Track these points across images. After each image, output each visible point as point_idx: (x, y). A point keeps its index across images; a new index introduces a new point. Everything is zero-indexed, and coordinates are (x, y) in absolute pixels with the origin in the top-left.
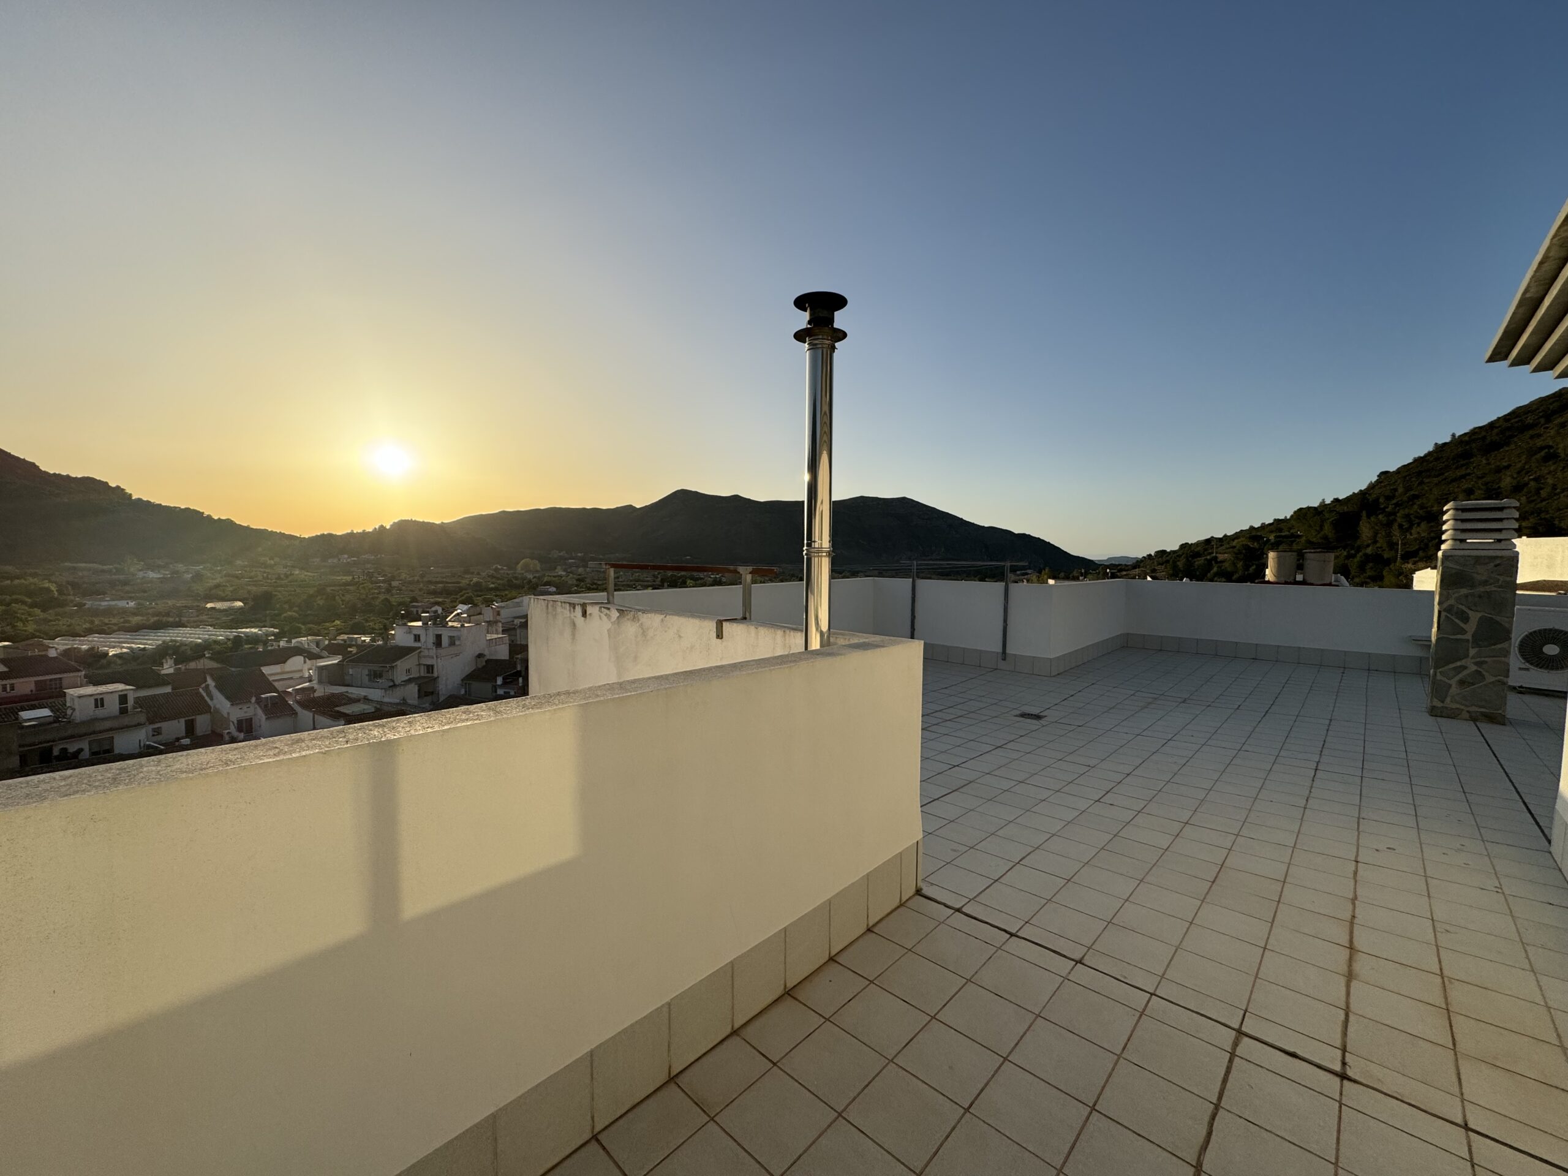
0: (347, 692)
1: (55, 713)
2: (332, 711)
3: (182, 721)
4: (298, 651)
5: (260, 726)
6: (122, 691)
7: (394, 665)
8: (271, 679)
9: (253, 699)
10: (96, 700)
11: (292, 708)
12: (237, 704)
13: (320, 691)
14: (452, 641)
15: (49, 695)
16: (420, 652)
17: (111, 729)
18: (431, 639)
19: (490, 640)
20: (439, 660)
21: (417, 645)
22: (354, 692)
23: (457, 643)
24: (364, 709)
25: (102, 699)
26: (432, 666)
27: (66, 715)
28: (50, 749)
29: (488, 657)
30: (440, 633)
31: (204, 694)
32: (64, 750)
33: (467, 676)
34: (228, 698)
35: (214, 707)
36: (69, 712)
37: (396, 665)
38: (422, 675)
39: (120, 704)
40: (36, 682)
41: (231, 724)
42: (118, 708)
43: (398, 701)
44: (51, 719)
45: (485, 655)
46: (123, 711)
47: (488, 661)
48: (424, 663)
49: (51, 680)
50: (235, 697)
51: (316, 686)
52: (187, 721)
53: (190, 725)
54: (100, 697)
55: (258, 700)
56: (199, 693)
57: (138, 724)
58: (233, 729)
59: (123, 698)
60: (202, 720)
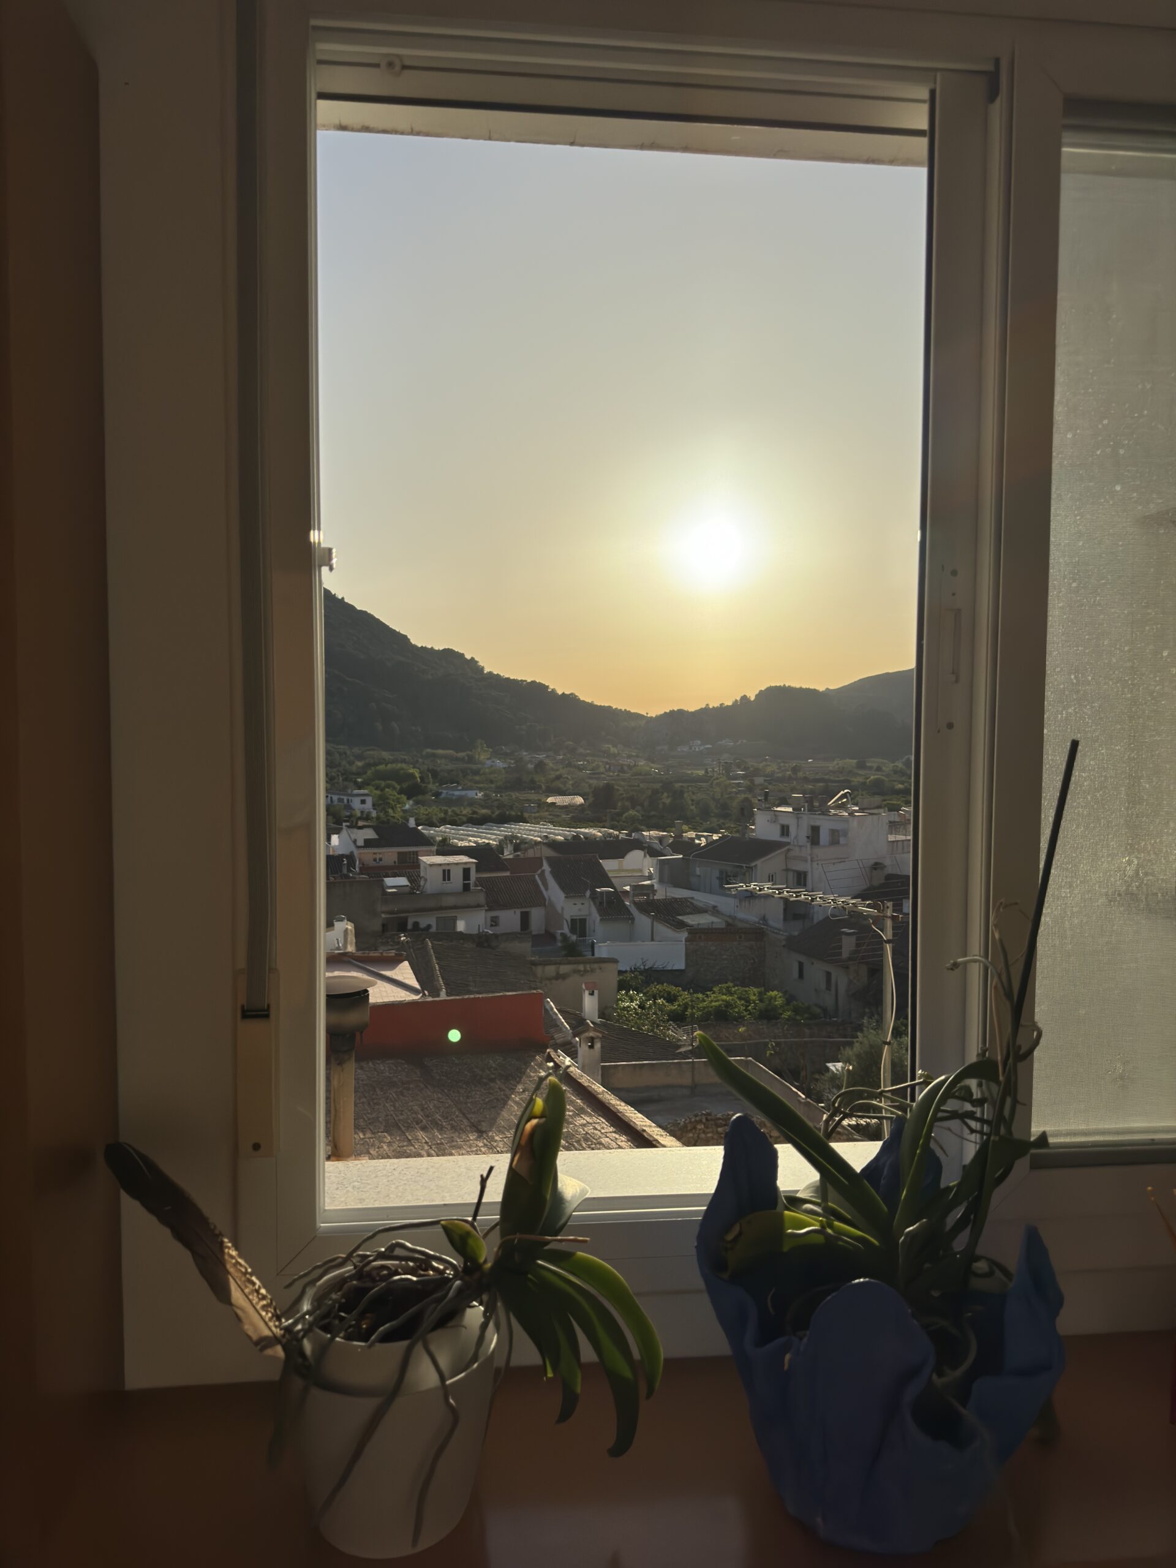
0: (692, 898)
1: (411, 884)
2: (674, 921)
3: (518, 911)
4: (638, 845)
5: (594, 931)
6: (466, 863)
7: (753, 864)
8: (610, 875)
9: (588, 893)
10: (444, 871)
11: (629, 911)
12: (571, 898)
13: (662, 893)
14: (836, 837)
15: (409, 866)
17: (455, 907)
18: (804, 832)
19: (893, 842)
20: (815, 864)
21: (785, 840)
22: (701, 898)
23: (842, 840)
24: (712, 923)
25: (449, 871)
26: (805, 874)
27: (420, 886)
28: (406, 919)
29: (889, 870)
30: (817, 823)
31: (540, 883)
32: (416, 924)
34: (563, 888)
35: (549, 899)
36: (422, 883)
37: (756, 866)
39: (464, 880)
40: (399, 853)
41: (565, 922)
42: (461, 885)
43: (757, 920)
44: (407, 890)
45: (885, 867)
46: (466, 888)
47: (889, 877)
48: (794, 868)
49: (410, 852)
50: (571, 889)
51: (656, 887)
52: (522, 913)
53: (525, 918)
54: (447, 868)
55: (594, 893)
56: (535, 880)
57: (478, 906)
58: (566, 930)
59: (466, 872)
60: (537, 915)
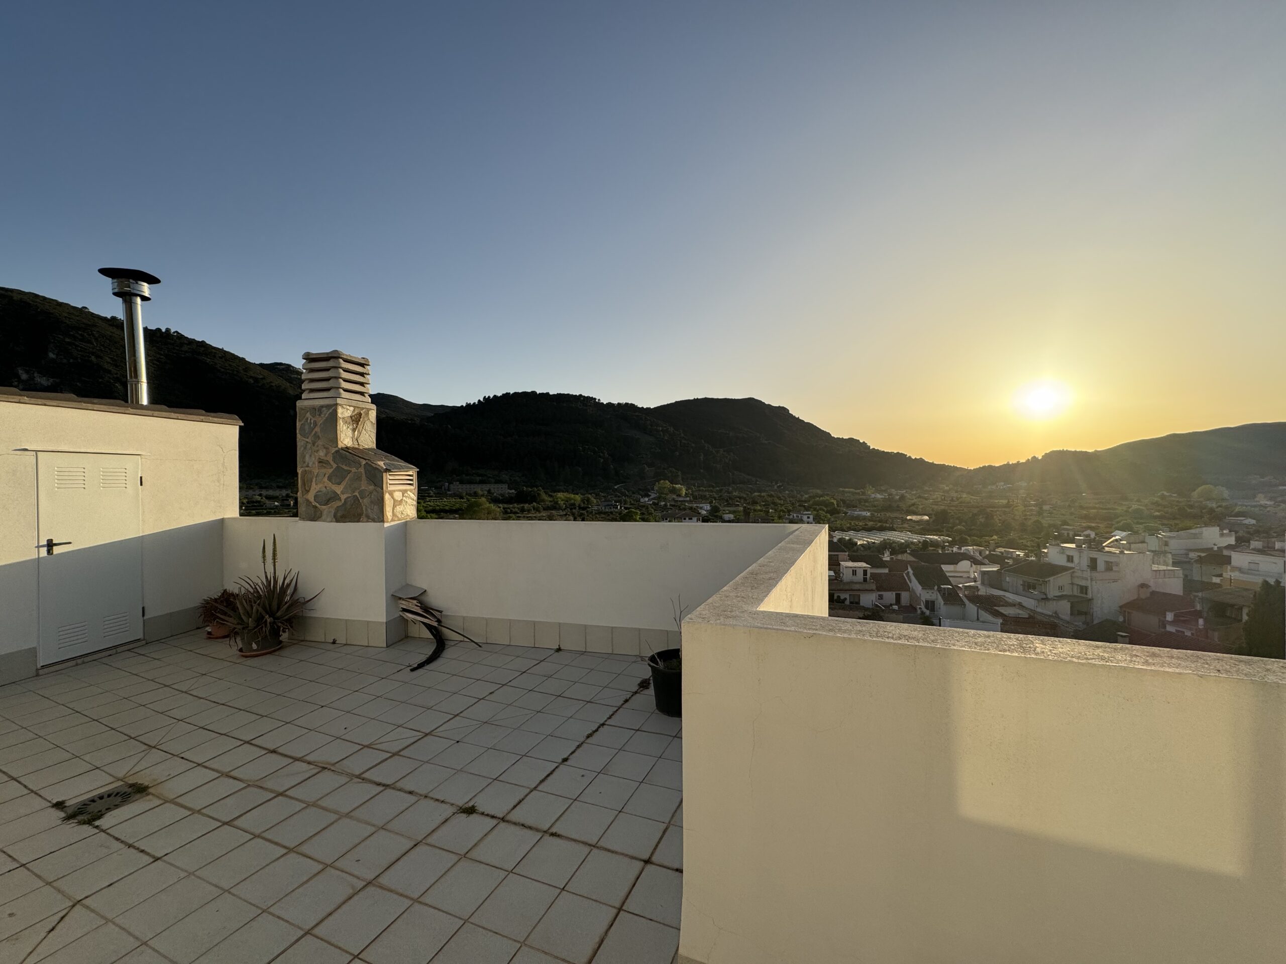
0: (1004, 596)
1: (836, 574)
2: (992, 609)
3: (894, 593)
4: (967, 557)
5: (940, 608)
6: (865, 567)
7: (1046, 580)
8: (948, 574)
9: (936, 587)
10: (853, 570)
11: (962, 600)
12: (926, 589)
13: (983, 591)
14: (1109, 567)
16: (1073, 572)
17: (860, 590)
18: (1085, 562)
19: (1156, 571)
20: (1094, 583)
21: (1070, 565)
22: (1010, 597)
23: (1115, 568)
24: (1019, 613)
25: (856, 571)
26: (1086, 588)
27: (840, 577)
28: (834, 594)
29: (1153, 589)
30: (1095, 557)
31: (906, 578)
32: (839, 597)
33: (1128, 603)
34: (920, 584)
35: (912, 588)
36: (841, 575)
37: (1049, 581)
38: (1076, 593)
39: (864, 576)
41: (922, 602)
42: (863, 578)
43: (1051, 613)
44: (834, 578)
45: (1150, 586)
46: (865, 580)
47: (1154, 593)
48: (1078, 583)
49: (834, 555)
50: (925, 584)
51: (980, 587)
52: (896, 594)
53: (898, 597)
54: (854, 569)
55: (939, 588)
56: (903, 576)
57: (872, 590)
58: (923, 606)
59: (865, 572)
60: (905, 596)
